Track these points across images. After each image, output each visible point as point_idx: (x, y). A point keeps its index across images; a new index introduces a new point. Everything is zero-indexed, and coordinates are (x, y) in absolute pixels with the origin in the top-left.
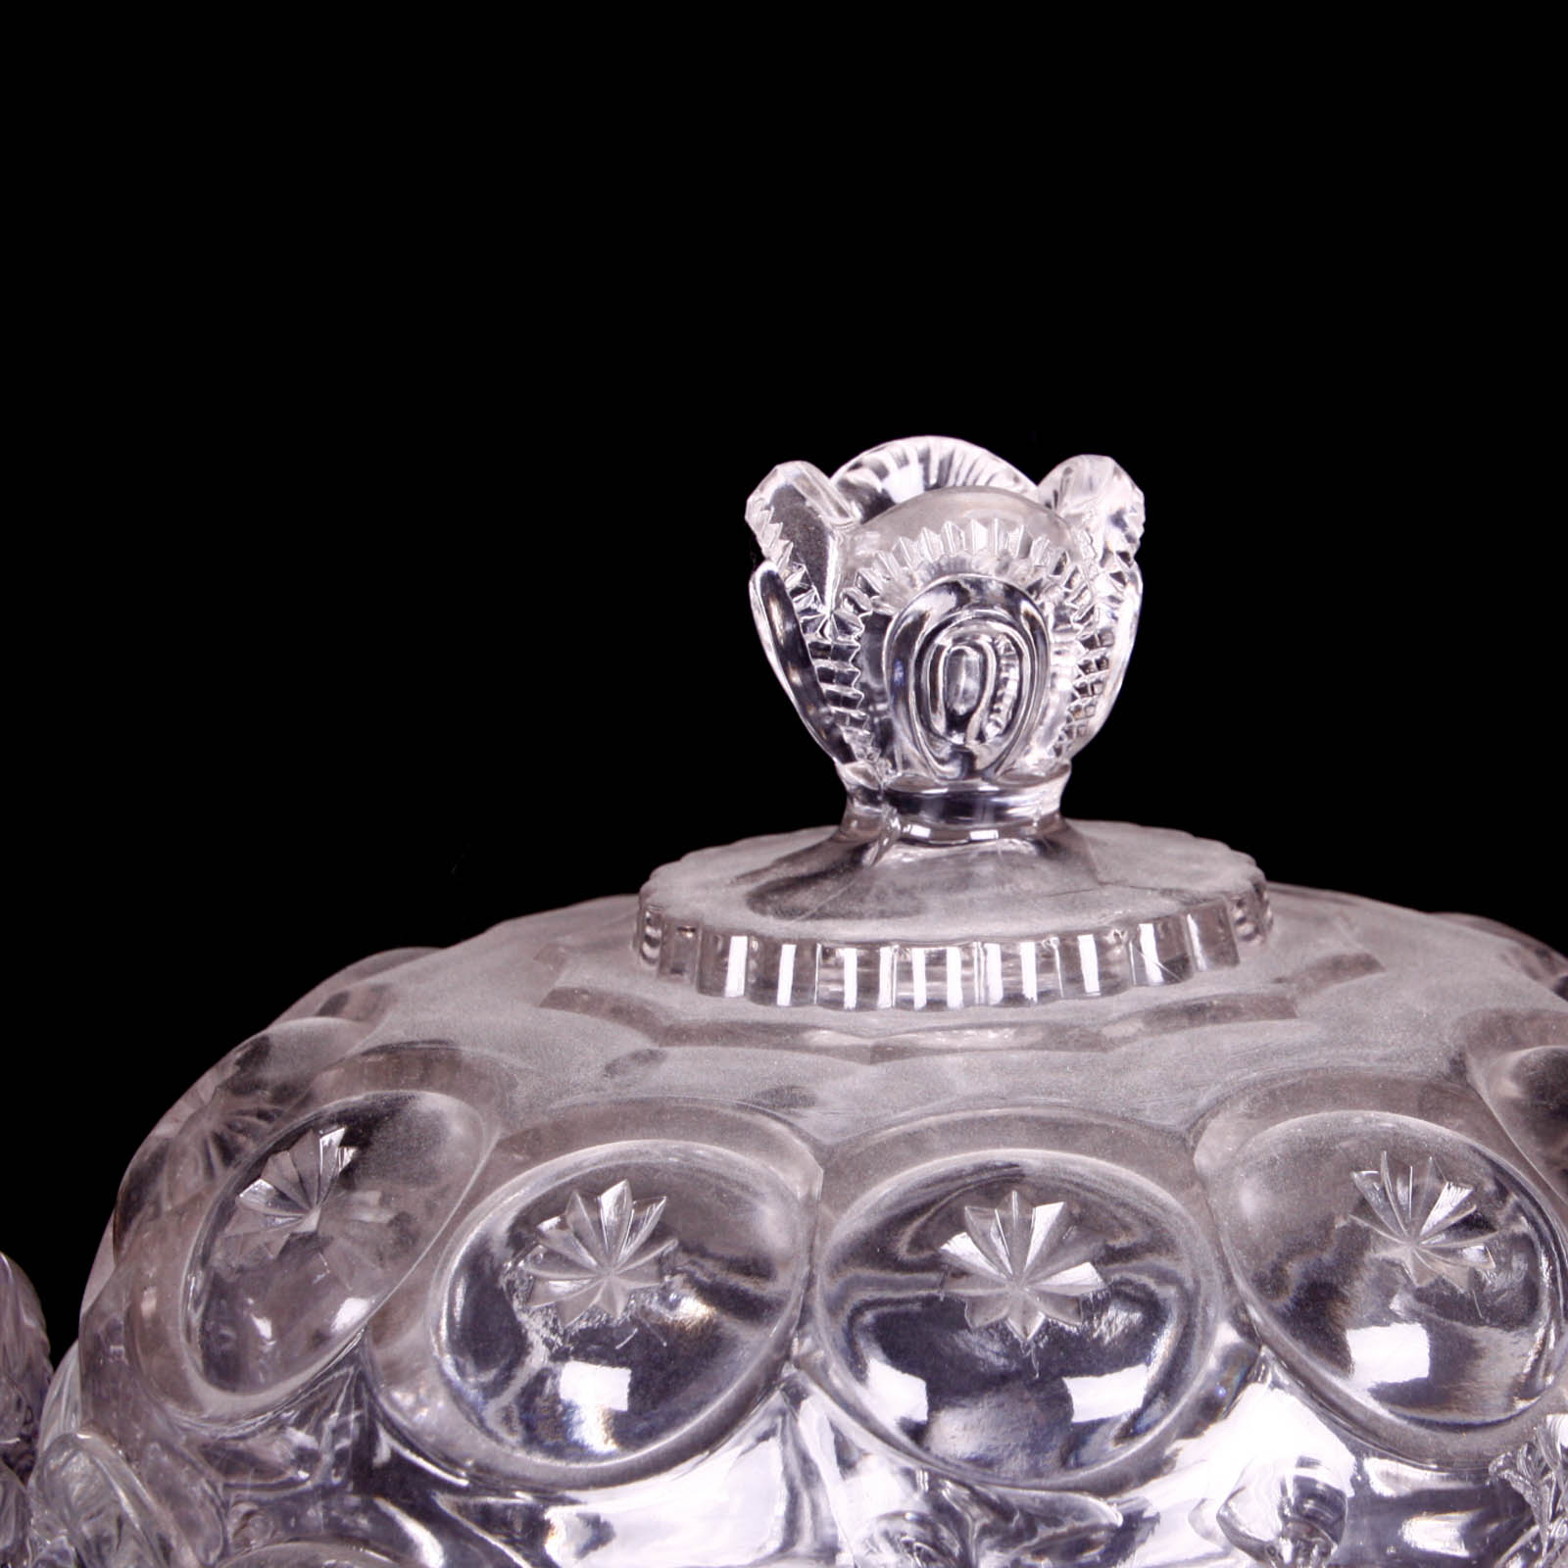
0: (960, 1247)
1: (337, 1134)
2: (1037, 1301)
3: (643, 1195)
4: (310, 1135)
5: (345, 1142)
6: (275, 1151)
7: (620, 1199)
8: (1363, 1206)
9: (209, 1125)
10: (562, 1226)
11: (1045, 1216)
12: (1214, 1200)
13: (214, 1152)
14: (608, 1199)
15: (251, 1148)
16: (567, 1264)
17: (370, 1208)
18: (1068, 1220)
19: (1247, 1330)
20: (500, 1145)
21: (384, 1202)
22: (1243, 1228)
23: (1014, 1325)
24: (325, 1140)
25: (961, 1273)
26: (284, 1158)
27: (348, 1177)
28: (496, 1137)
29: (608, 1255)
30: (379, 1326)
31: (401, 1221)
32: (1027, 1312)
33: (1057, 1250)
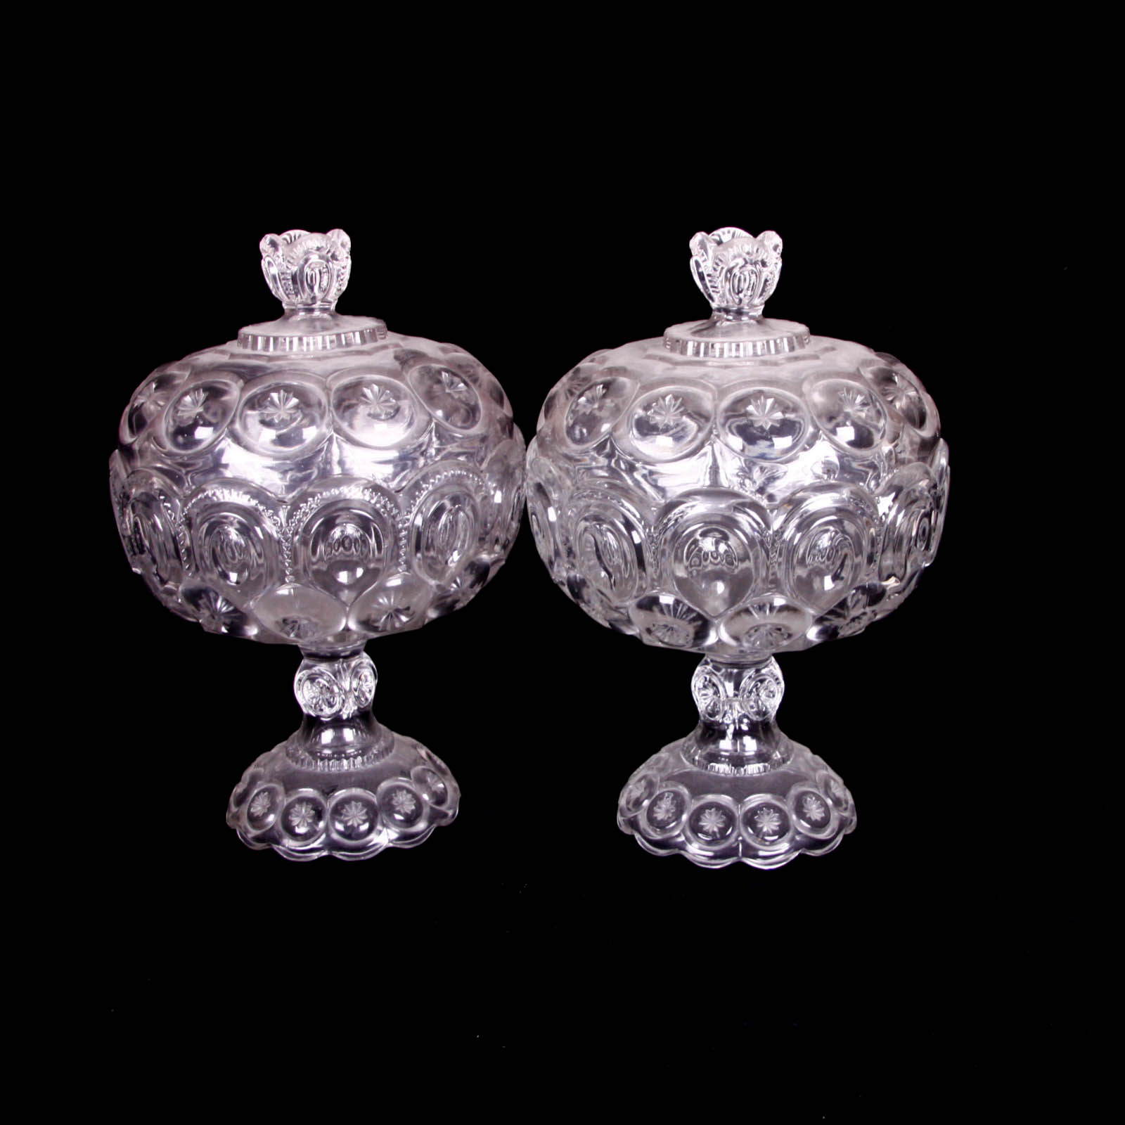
0: (751, 408)
1: (601, 386)
2: (768, 421)
3: (676, 398)
4: (594, 387)
5: (603, 388)
6: (586, 390)
7: (670, 398)
8: (841, 399)
9: (567, 387)
10: (657, 405)
11: (770, 402)
12: (807, 398)
13: (568, 395)
14: (667, 399)
15: (577, 393)
16: (660, 414)
17: (609, 402)
18: (776, 402)
19: (816, 427)
20: (640, 388)
21: (612, 401)
22: (815, 405)
23: (764, 426)
24: (598, 387)
25: (751, 414)
26: (587, 393)
27: (604, 396)
28: (639, 385)
29: (668, 411)
30: (615, 429)
31: (616, 406)
32: (766, 423)
33: (773, 409)
